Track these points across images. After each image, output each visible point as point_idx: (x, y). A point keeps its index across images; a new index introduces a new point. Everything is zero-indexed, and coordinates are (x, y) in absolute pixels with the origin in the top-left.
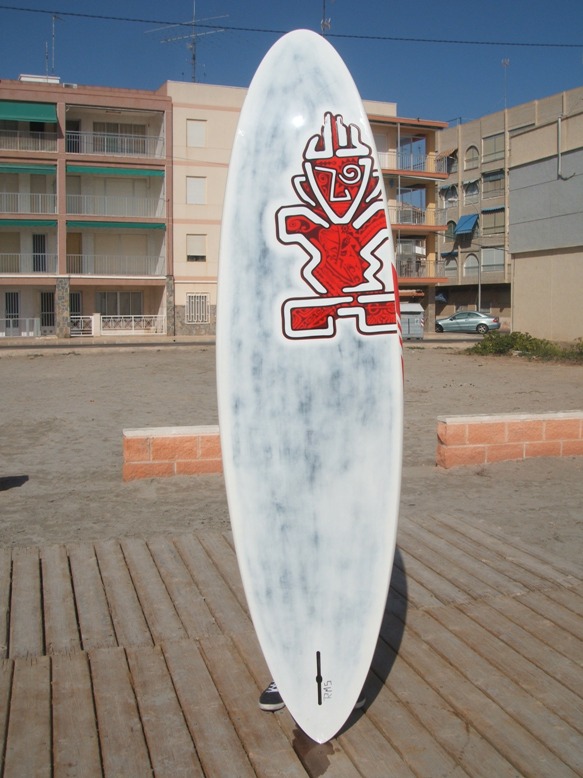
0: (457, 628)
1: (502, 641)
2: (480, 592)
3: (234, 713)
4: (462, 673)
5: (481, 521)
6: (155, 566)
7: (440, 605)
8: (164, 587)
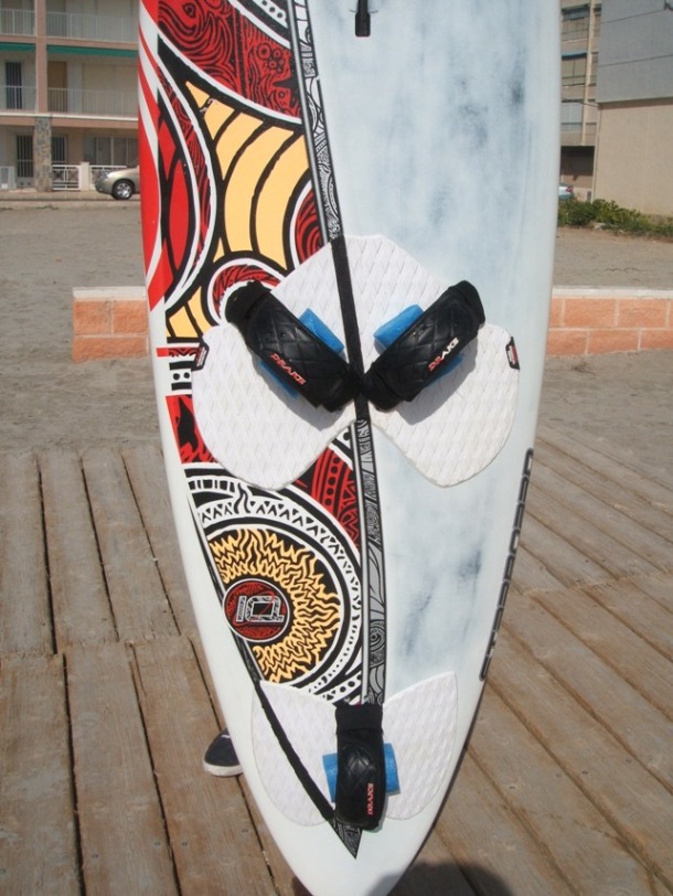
0: (594, 636)
2: (622, 565)
4: (618, 739)
5: (600, 439)
6: (85, 499)
7: (558, 586)
8: (93, 537)
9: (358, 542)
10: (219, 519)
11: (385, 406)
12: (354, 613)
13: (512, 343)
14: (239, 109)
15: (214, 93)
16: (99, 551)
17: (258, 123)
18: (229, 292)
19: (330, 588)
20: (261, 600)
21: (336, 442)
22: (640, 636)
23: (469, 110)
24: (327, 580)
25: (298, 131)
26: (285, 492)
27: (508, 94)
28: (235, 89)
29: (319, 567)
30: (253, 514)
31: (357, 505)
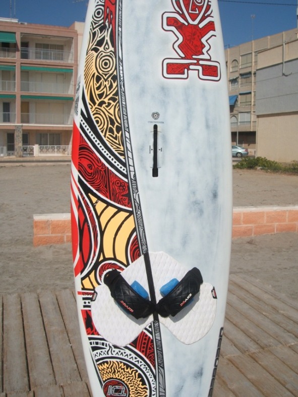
6: (41, 316)
8: (45, 334)
9: (154, 366)
10: (101, 356)
11: (165, 316)
12: (153, 393)
13: (214, 289)
14: (108, 204)
15: (99, 198)
16: (47, 341)
17: (116, 210)
18: (105, 273)
19: (144, 383)
20: (117, 387)
21: (146, 329)
23: (196, 203)
24: (142, 381)
25: (131, 213)
26: (126, 347)
27: (211, 195)
28: (107, 197)
29: (140, 376)
30: (114, 355)
31: (154, 352)
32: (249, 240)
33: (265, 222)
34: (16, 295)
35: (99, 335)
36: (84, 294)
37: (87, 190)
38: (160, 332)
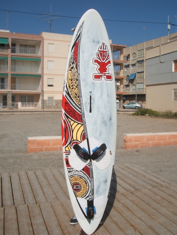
0: (131, 199)
1: (145, 203)
2: (138, 188)
3: (62, 225)
4: (133, 213)
5: (138, 166)
7: (126, 191)
9: (90, 178)
10: (72, 175)
11: (94, 160)
12: (90, 187)
13: (110, 151)
14: (75, 122)
15: (72, 120)
17: (77, 124)
18: (73, 145)
19: (86, 184)
20: (77, 186)
21: (87, 164)
22: (139, 198)
23: (104, 121)
24: (86, 183)
25: (82, 125)
26: (80, 171)
27: (109, 119)
28: (74, 119)
29: (85, 181)
30: (76, 174)
31: (90, 173)
32: (137, 150)
33: (145, 141)
34: (24, 172)
35: (71, 167)
36: (66, 153)
37: (68, 117)
38: (92, 165)
